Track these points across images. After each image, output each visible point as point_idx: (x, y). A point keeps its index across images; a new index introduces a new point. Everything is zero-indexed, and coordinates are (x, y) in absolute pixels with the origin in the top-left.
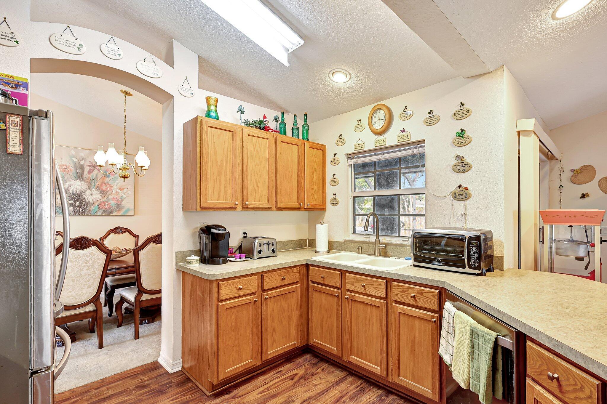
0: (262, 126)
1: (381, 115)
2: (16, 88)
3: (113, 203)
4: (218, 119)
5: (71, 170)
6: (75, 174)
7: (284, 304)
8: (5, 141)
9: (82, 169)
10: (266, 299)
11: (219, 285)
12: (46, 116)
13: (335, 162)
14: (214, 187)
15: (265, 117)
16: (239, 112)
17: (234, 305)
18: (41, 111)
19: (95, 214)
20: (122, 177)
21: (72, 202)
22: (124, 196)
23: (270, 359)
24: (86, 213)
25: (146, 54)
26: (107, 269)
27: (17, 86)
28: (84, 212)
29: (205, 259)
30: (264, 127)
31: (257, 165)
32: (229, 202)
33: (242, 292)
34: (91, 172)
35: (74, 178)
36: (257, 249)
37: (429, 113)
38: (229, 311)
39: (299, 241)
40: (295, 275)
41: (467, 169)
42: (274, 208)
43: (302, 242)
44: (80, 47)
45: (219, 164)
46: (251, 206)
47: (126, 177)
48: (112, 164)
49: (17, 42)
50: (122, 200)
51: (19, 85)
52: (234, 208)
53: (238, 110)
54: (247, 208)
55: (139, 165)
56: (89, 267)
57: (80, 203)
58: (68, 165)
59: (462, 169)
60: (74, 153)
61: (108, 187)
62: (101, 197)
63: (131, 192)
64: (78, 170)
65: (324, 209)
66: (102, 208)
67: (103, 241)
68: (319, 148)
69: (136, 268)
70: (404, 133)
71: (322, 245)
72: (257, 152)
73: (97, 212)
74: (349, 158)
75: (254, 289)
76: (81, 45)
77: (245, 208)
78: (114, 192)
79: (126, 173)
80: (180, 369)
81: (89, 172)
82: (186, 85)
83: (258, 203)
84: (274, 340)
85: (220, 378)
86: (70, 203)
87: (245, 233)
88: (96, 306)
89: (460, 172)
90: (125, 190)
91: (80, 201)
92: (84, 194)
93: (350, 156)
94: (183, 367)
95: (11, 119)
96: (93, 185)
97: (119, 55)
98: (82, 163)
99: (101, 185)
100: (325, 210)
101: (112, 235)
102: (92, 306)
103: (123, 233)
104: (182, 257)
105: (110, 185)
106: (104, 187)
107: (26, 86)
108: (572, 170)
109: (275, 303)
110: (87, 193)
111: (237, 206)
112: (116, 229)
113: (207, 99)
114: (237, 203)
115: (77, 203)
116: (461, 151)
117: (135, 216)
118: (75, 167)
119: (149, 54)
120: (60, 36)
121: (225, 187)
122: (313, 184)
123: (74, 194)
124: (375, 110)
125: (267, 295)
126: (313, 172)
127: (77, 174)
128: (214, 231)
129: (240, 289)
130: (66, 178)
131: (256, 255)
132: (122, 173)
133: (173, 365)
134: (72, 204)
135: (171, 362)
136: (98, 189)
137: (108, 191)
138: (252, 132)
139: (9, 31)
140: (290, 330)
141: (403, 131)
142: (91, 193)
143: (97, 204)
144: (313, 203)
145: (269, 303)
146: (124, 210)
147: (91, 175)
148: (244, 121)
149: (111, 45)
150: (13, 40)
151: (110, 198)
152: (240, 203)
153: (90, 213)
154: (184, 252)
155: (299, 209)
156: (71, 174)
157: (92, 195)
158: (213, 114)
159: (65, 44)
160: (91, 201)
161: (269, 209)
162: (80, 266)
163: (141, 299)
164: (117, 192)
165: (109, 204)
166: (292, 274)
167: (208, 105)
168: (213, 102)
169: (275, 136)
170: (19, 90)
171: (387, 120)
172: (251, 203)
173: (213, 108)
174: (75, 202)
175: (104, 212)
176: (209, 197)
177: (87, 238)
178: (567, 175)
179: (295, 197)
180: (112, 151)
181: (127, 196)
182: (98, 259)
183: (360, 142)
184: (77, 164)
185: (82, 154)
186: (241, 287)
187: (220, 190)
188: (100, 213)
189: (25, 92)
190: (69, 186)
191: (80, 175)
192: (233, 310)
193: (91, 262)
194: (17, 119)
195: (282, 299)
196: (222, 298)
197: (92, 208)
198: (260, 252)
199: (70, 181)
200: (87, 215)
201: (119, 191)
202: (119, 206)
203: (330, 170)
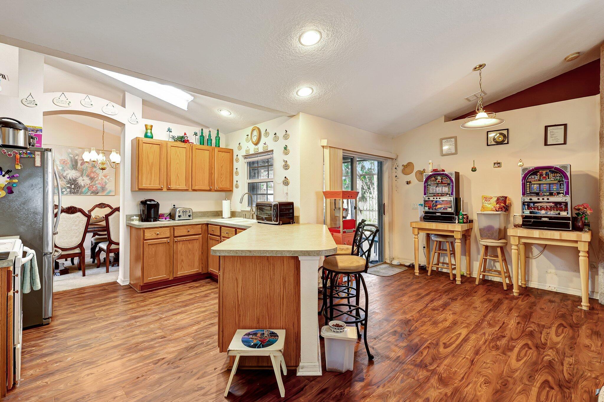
0: (183, 140)
1: (255, 133)
2: (36, 132)
3: (99, 186)
4: (152, 138)
5: (68, 163)
6: (71, 166)
7: (190, 246)
8: (34, 162)
9: (76, 162)
10: (176, 241)
11: (144, 231)
12: (50, 151)
13: (237, 161)
14: (147, 177)
15: (185, 134)
16: (169, 132)
17: (153, 243)
18: (48, 149)
19: (85, 194)
20: (101, 169)
21: (69, 185)
22: (107, 181)
23: (179, 277)
24: (79, 193)
25: (107, 102)
26: (88, 228)
27: (37, 131)
28: (78, 192)
29: (143, 219)
30: (184, 141)
31: (178, 163)
32: (157, 186)
33: (159, 236)
34: (83, 165)
35: (70, 168)
36: (178, 214)
37: (275, 134)
38: (150, 246)
39: (217, 212)
40: (198, 230)
41: (288, 168)
42: (190, 189)
43: (219, 213)
44: (69, 103)
45: (151, 164)
46: (173, 188)
47: (104, 169)
48: (93, 161)
49: (36, 105)
50: (106, 184)
51: (38, 131)
52: (161, 189)
53: (167, 130)
54: (170, 189)
55: (112, 161)
56: (76, 225)
57: (75, 186)
58: (66, 159)
59: (286, 168)
60: (70, 151)
61: (95, 175)
62: (90, 182)
63: (113, 179)
64: (74, 163)
65: (231, 191)
66: (91, 190)
67: (90, 213)
68: (226, 151)
69: (107, 229)
70: (265, 145)
71: (226, 213)
72: (178, 156)
73: (87, 193)
74: (245, 158)
75: (168, 235)
76: (70, 102)
77: (169, 189)
78: (100, 178)
79: (104, 166)
80: (128, 284)
81: (82, 164)
82: (134, 117)
83: (178, 186)
84: (182, 267)
85: (144, 282)
86: (68, 186)
87: (174, 205)
88: (81, 250)
89: (286, 169)
90: (108, 177)
91: (75, 185)
92: (77, 179)
93: (246, 157)
94: (130, 283)
95: (37, 153)
96: (84, 174)
97: (92, 105)
98: (76, 158)
99: (90, 173)
100: (233, 192)
101: (97, 209)
102: (79, 250)
103: (104, 207)
104: (129, 218)
105: (97, 173)
106: (92, 175)
107: (41, 130)
108: (403, 165)
109: (183, 245)
110: (79, 179)
111: (162, 188)
112: (100, 204)
113: (146, 126)
114: (162, 186)
115: (73, 186)
116: (286, 158)
117: (115, 196)
118: (72, 161)
119: (110, 102)
120: (58, 99)
121: (155, 177)
122: (222, 175)
123: (70, 180)
124: (253, 130)
125: (177, 239)
126: (222, 167)
127: (73, 166)
128: (148, 203)
129: (158, 234)
130: (65, 168)
131: (177, 218)
132: (101, 166)
133: (123, 281)
134: (69, 187)
135: (123, 279)
136: (88, 176)
137: (95, 178)
138: (174, 144)
139: (33, 100)
140: (194, 262)
141: (265, 144)
142: (83, 179)
143: (87, 187)
144: (221, 186)
145: (178, 244)
146: (107, 191)
147: (83, 166)
148: (172, 137)
149: (87, 100)
150: (34, 104)
151: (97, 182)
152: (165, 186)
153: (81, 193)
154: (131, 215)
155: (210, 190)
156: (68, 165)
157: (83, 180)
158: (149, 134)
159: (61, 102)
160: (83, 185)
161: (187, 190)
162: (71, 224)
163: (110, 248)
164: (102, 178)
165: (96, 187)
166: (196, 229)
167: (147, 129)
168: (149, 127)
169: (191, 146)
170: (38, 133)
171: (258, 136)
172: (173, 186)
173: (149, 131)
174: (71, 185)
175: (92, 193)
176: (144, 183)
177: (75, 207)
178: (400, 168)
179: (207, 182)
180: (94, 152)
181: (109, 182)
182: (82, 220)
183: (248, 149)
184: (73, 159)
185: (77, 152)
186: (158, 233)
187: (151, 179)
188: (89, 194)
189: (41, 134)
190: (67, 174)
191: (75, 166)
192: (153, 246)
193: (77, 222)
194: (39, 153)
195: (188, 243)
196: (146, 238)
197: (84, 190)
198: (179, 216)
199: (68, 170)
200: (80, 195)
201: (103, 177)
202: (103, 189)
203: (236, 165)
